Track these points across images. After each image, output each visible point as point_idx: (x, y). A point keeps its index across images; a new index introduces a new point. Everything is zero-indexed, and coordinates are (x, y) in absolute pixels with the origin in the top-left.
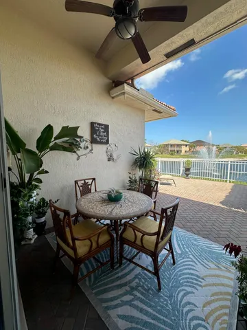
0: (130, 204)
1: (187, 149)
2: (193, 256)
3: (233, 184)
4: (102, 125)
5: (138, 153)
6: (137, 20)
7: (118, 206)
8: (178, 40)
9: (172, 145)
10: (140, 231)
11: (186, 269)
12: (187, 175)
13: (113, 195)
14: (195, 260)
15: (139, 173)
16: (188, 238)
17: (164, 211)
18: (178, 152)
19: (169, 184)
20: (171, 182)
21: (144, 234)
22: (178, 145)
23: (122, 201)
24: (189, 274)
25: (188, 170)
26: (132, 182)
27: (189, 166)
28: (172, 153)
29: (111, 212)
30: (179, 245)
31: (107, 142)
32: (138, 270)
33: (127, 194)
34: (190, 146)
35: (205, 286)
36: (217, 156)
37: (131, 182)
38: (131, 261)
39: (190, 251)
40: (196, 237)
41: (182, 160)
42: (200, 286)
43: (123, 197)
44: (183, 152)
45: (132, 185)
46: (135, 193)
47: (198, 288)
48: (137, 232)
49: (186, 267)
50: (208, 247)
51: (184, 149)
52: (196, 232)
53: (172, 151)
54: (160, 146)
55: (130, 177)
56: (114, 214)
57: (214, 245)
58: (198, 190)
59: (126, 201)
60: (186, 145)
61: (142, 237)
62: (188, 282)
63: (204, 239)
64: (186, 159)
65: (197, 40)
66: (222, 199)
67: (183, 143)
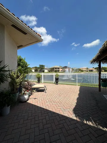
1: (62, 69)
9: (56, 68)
12: (57, 83)
18: (58, 71)
22: (58, 68)
25: (57, 79)
27: (58, 77)
28: (56, 71)
44: (60, 71)
51: (60, 69)
53: (56, 70)
54: (51, 69)
60: (61, 68)
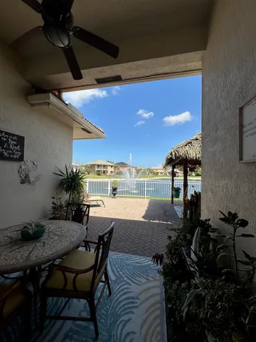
0: (56, 238)
1: (112, 169)
2: (127, 277)
3: (149, 200)
4: (14, 135)
5: (65, 173)
6: (71, 33)
7: (38, 244)
8: (108, 71)
9: (98, 166)
10: (71, 271)
11: (122, 295)
12: (114, 195)
13: (30, 231)
14: (129, 281)
15: (66, 197)
16: (121, 259)
17: (101, 238)
18: (104, 172)
19: (98, 206)
20: (100, 203)
21: (78, 273)
22: (104, 166)
23: (45, 236)
24: (125, 299)
25: (114, 189)
26: (56, 208)
27: (116, 186)
28: (99, 173)
29: (28, 257)
30: (113, 271)
31: (21, 159)
32: (69, 324)
33: (51, 226)
34: (115, 167)
35: (140, 305)
36: (136, 176)
37: (54, 208)
38: (58, 317)
39: (123, 273)
40: (128, 256)
41: (109, 180)
42: (136, 307)
43: (46, 231)
44: (109, 172)
45: (57, 213)
46: (62, 223)
47: (134, 310)
48: (67, 274)
49: (122, 293)
50: (138, 263)
51: (110, 169)
52: (127, 251)
53: (99, 171)
54: (86, 166)
55: (53, 203)
56: (33, 258)
57: (143, 259)
58: (125, 209)
59: (51, 235)
60: (112, 166)
61: (75, 277)
62: (125, 310)
63: (134, 256)
64: (113, 180)
65: (123, 78)
66: (143, 214)
67: (109, 164)
